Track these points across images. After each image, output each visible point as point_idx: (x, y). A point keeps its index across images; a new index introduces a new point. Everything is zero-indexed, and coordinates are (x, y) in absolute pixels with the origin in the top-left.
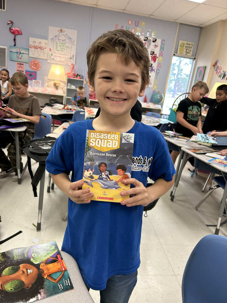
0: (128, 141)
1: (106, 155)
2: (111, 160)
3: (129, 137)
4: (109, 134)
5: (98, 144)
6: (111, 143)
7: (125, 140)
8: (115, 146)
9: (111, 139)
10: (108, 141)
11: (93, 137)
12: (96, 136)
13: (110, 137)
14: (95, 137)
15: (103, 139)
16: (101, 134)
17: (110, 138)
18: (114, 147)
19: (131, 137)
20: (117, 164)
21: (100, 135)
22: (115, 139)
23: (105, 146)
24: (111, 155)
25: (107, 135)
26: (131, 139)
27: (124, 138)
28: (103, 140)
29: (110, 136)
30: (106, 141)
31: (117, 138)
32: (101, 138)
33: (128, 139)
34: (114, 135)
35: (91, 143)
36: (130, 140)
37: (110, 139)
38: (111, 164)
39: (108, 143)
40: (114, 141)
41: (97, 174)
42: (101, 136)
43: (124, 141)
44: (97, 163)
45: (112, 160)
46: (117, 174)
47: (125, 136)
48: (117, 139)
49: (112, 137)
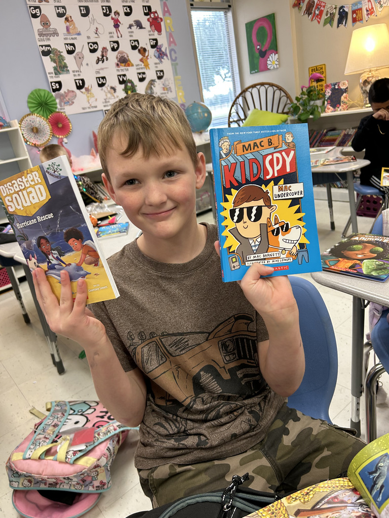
0: (57, 177)
1: (37, 220)
2: (49, 226)
3: (56, 167)
4: (23, 177)
5: (19, 205)
6: (34, 194)
7: (52, 175)
8: (42, 196)
9: (31, 186)
10: (28, 190)
11: (5, 194)
12: (9, 189)
13: (27, 181)
14: (9, 193)
15: (19, 191)
16: (13, 182)
17: (29, 185)
18: (42, 199)
19: (59, 165)
20: (61, 230)
21: (12, 186)
22: (36, 182)
23: (29, 204)
24: (45, 218)
25: (20, 179)
26: (61, 170)
27: (48, 173)
28: (20, 193)
29: (26, 179)
30: (25, 192)
31: (37, 178)
32: (16, 190)
33: (55, 172)
34: (30, 175)
35: (8, 206)
36: (60, 172)
37: (29, 187)
38: (53, 234)
39: (31, 196)
40: (36, 187)
41: (43, 262)
42: (14, 186)
43: (51, 181)
44: (34, 242)
45: (51, 227)
46: (71, 250)
47: (48, 169)
48: (40, 181)
49: (30, 180)
